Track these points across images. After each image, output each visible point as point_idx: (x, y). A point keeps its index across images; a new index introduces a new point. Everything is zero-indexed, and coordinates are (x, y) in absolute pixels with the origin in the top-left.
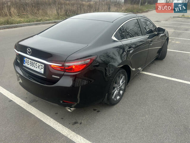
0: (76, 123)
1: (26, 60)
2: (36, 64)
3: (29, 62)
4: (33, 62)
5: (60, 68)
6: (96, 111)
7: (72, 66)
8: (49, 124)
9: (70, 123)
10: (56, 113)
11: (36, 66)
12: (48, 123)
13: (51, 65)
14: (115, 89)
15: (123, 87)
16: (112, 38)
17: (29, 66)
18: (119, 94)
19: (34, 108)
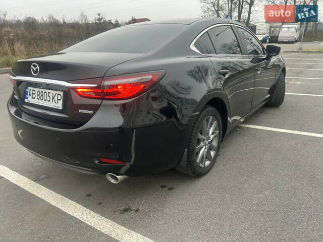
0: (126, 210)
1: (30, 90)
2: (49, 93)
3: (35, 94)
4: (42, 92)
5: (94, 92)
6: (167, 189)
7: (117, 86)
8: (74, 213)
9: (115, 212)
10: (89, 195)
11: (48, 99)
12: (70, 212)
13: (75, 89)
14: (202, 144)
15: (215, 144)
16: (191, 47)
17: (36, 101)
18: (208, 156)
19: (45, 188)
